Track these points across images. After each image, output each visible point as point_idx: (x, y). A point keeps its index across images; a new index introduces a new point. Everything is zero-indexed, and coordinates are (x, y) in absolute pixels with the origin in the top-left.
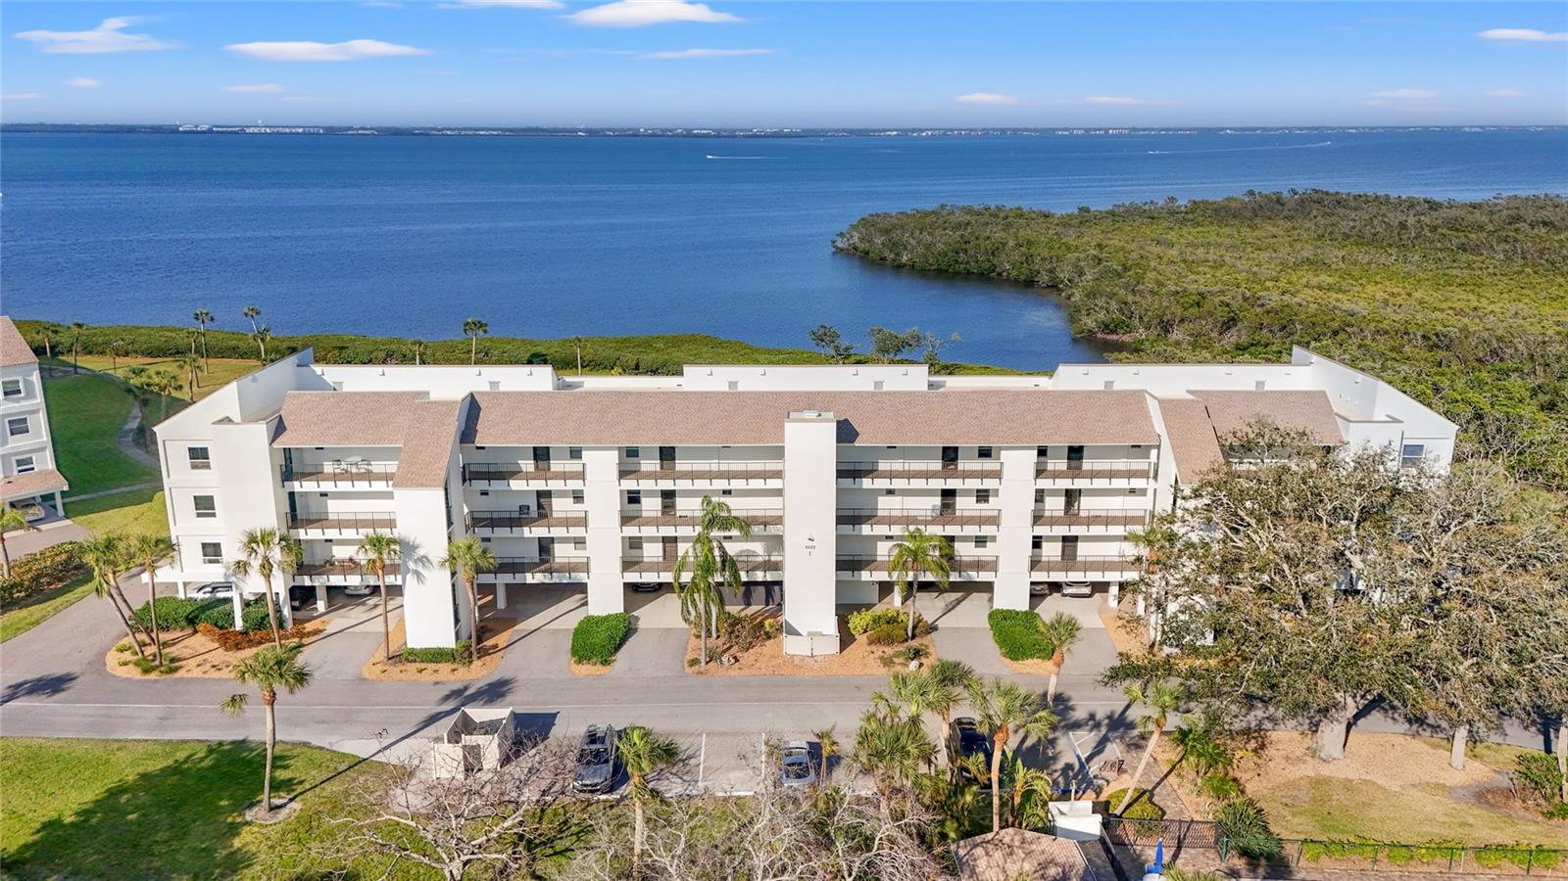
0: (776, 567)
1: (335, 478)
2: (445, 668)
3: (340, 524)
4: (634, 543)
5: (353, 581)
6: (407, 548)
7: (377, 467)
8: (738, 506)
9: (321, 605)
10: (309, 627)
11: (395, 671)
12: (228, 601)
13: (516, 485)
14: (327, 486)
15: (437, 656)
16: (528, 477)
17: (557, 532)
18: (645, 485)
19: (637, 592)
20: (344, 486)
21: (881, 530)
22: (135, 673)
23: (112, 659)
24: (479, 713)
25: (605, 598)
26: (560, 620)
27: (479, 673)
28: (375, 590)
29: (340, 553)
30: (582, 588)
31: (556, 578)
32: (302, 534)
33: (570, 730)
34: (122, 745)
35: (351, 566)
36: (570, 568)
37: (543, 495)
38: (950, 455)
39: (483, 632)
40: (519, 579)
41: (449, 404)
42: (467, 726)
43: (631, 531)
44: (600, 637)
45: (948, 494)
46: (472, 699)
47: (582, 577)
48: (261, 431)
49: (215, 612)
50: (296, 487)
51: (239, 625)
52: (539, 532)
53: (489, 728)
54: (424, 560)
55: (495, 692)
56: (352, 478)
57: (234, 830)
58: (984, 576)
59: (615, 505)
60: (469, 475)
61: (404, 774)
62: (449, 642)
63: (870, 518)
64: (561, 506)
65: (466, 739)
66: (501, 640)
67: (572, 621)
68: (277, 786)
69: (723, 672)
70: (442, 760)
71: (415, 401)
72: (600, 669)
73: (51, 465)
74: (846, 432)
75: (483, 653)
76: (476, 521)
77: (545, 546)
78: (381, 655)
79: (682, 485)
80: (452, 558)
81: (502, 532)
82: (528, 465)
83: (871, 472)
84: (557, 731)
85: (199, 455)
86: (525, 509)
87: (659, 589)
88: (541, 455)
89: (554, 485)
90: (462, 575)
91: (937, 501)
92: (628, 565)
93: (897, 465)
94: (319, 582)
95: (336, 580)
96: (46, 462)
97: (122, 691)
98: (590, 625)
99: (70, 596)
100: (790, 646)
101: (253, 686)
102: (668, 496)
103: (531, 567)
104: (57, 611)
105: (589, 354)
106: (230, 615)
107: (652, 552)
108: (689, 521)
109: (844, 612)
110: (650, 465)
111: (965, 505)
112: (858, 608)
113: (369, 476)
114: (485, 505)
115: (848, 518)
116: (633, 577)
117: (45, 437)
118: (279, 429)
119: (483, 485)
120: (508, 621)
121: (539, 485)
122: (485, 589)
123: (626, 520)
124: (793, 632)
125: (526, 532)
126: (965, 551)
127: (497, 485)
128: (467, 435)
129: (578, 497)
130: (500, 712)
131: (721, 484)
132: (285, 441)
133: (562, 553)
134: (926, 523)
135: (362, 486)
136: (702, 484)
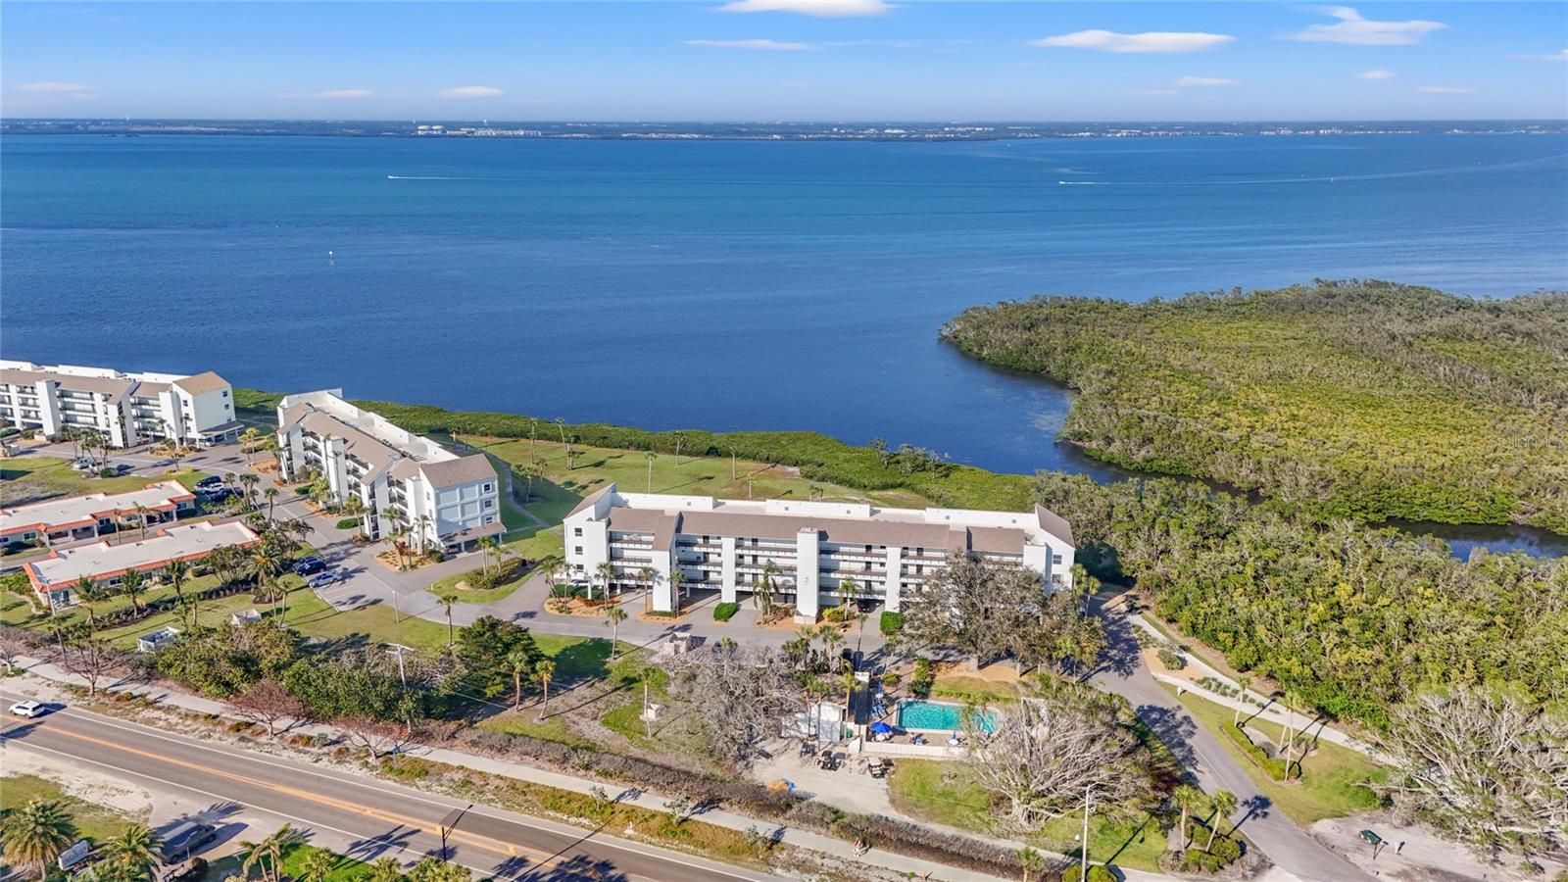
0: (795, 587)
1: (628, 542)
2: (667, 618)
3: (629, 560)
4: (741, 575)
5: (632, 583)
6: (656, 572)
7: (644, 538)
8: (780, 562)
9: (618, 591)
10: (616, 599)
11: (649, 618)
12: (586, 587)
13: (696, 549)
14: (625, 546)
15: (664, 614)
16: (700, 546)
17: (710, 568)
18: (745, 552)
19: (741, 595)
20: (631, 546)
21: (838, 576)
22: (557, 613)
23: (547, 607)
24: (679, 634)
25: (728, 596)
26: (711, 603)
27: (679, 621)
28: (639, 587)
29: (627, 571)
30: (719, 591)
31: (710, 587)
32: (615, 563)
33: (710, 642)
34: (561, 636)
35: (631, 577)
36: (715, 583)
37: (706, 554)
38: (869, 548)
39: (682, 605)
40: (695, 586)
41: (672, 517)
42: (675, 638)
43: (739, 570)
44: (725, 610)
45: (869, 563)
46: (677, 630)
47: (720, 587)
48: (603, 524)
49: (581, 591)
50: (614, 545)
51: (590, 597)
52: (703, 568)
53: (682, 639)
54: (661, 577)
55: (686, 628)
56: (635, 542)
57: (605, 663)
58: (881, 597)
59: (733, 560)
60: (679, 544)
61: (653, 653)
62: (669, 609)
63: (835, 570)
64: (712, 558)
65: (675, 642)
66: (687, 609)
67: (715, 604)
68: (616, 652)
69: (770, 627)
70: (668, 648)
71: (658, 514)
72: (723, 623)
73: (499, 520)
74: (823, 536)
75: (681, 614)
76: (680, 562)
77: (706, 573)
78: (643, 612)
79: (759, 553)
80: (672, 578)
81: (690, 567)
82: (700, 541)
83: (835, 552)
84: (706, 643)
85: (579, 531)
86: (699, 558)
87: (750, 594)
88: (706, 538)
89: (710, 550)
90: (675, 584)
91: (864, 565)
92: (738, 583)
93: (847, 549)
94: (619, 582)
95: (626, 582)
96: (497, 519)
97: (553, 618)
98: (723, 605)
99: (520, 581)
100: (797, 619)
101: (610, 619)
102: (755, 558)
103: (700, 581)
104: (519, 586)
105: (741, 448)
106: (586, 593)
107: (748, 578)
108: (761, 567)
109: (822, 607)
110: (748, 543)
111: (875, 568)
112: (829, 607)
113: (640, 542)
114: (684, 556)
115: (823, 570)
116: (739, 588)
117: (498, 508)
118: (609, 523)
119: (683, 548)
120: (690, 602)
121: (704, 550)
122: (681, 589)
123: (738, 565)
124: (799, 614)
125: (699, 568)
126: (876, 586)
127: (688, 549)
128: (678, 530)
129: (719, 555)
130: (687, 635)
131: (774, 553)
132: (611, 529)
133: (713, 576)
134: (857, 574)
135: (638, 546)
136: (767, 553)
